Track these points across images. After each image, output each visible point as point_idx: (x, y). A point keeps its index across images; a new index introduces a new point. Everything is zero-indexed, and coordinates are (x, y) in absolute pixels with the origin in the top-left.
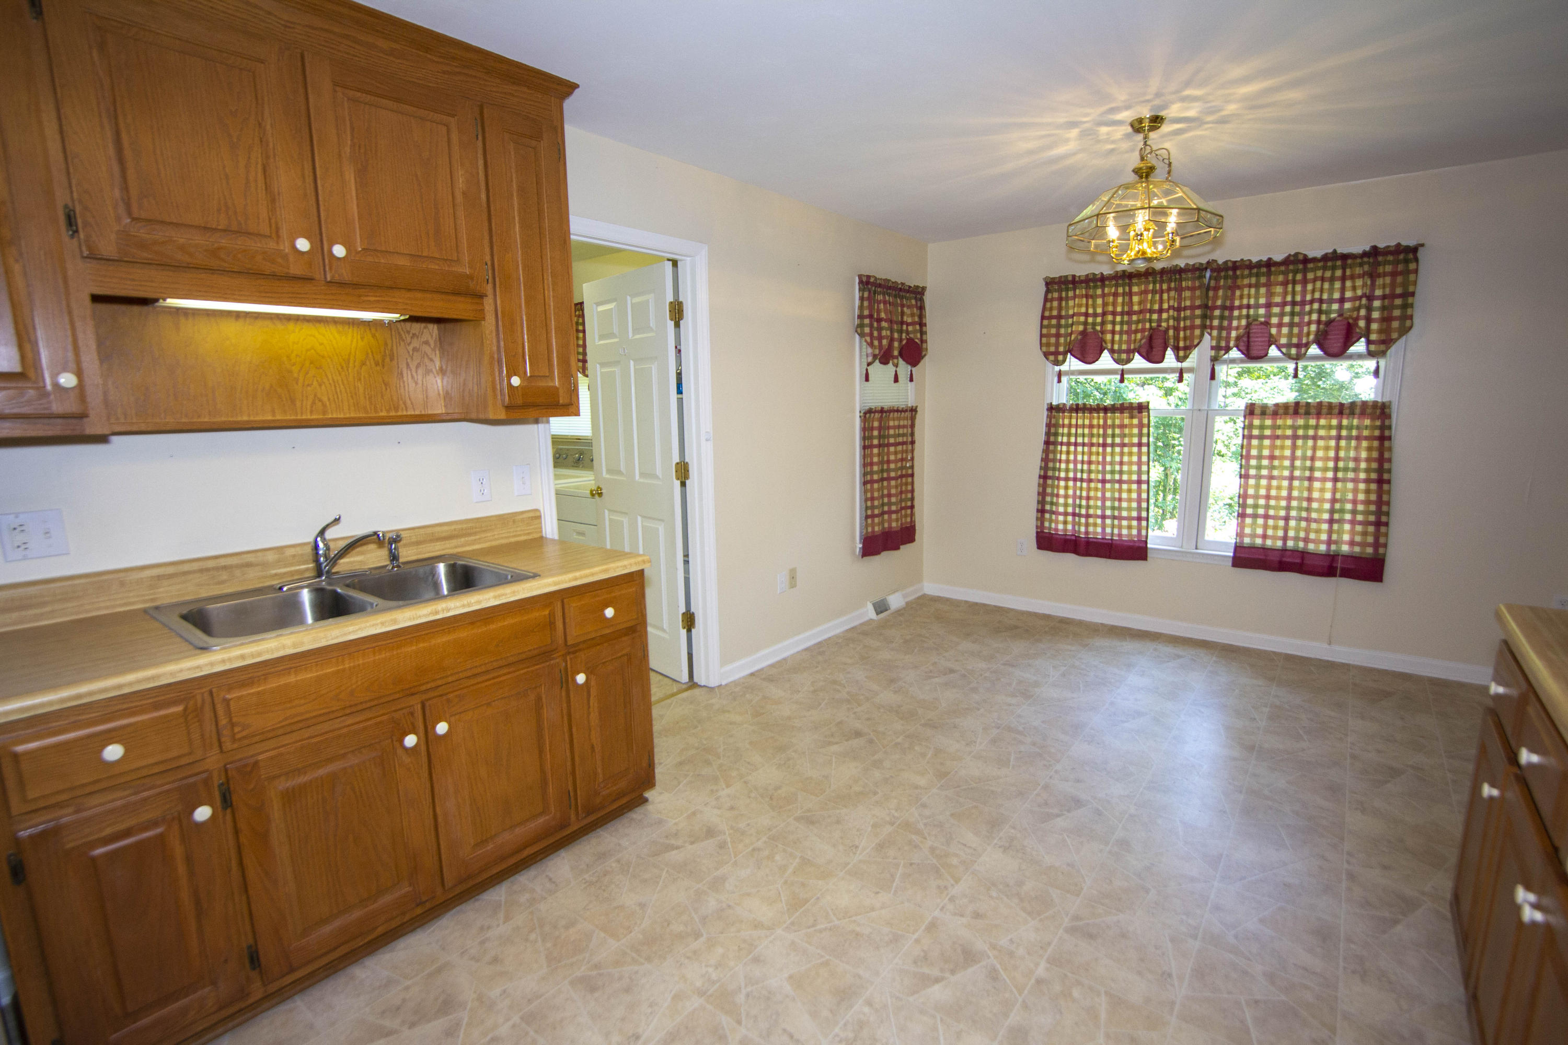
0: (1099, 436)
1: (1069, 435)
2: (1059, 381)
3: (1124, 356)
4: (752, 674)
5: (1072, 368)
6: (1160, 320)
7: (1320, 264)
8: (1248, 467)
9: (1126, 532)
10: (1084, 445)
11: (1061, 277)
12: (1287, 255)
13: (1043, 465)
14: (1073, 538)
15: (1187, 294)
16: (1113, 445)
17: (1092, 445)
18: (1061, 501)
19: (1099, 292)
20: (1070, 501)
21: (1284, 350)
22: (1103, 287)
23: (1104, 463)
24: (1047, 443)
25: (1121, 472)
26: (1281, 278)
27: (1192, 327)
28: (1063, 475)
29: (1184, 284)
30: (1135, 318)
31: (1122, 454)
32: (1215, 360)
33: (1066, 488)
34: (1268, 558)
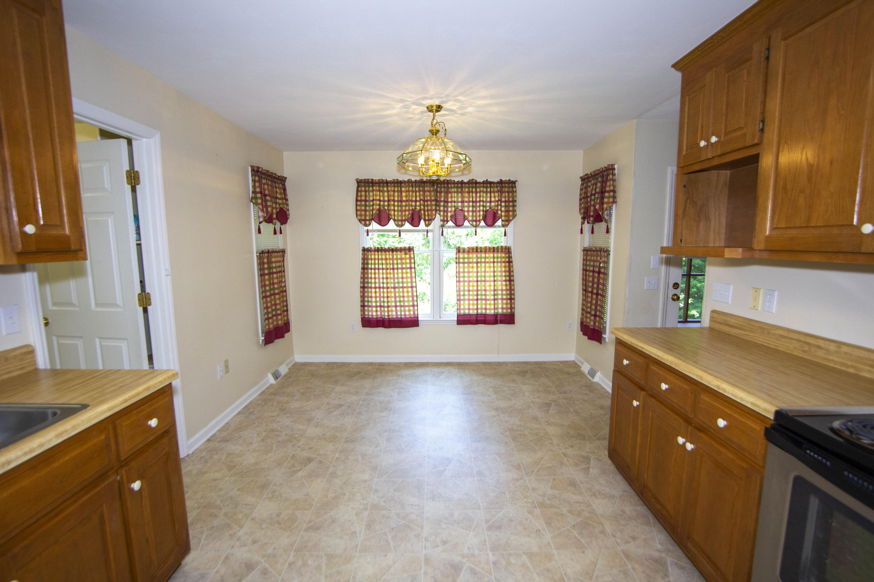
0: (390, 264)
1: (375, 264)
2: (368, 235)
3: (400, 223)
4: (209, 440)
5: (374, 228)
6: (416, 206)
7: (482, 185)
8: (459, 277)
9: (408, 313)
10: (383, 269)
11: (365, 179)
12: (469, 179)
13: (362, 281)
14: (381, 319)
15: (428, 194)
16: (397, 269)
17: (387, 269)
18: (374, 299)
19: (385, 189)
20: (378, 299)
21: (471, 223)
22: (387, 187)
23: (394, 278)
24: (363, 269)
25: (403, 283)
26: (467, 190)
27: (432, 210)
28: (373, 285)
29: (426, 189)
30: (404, 204)
31: (402, 273)
32: (443, 226)
33: (376, 292)
34: (471, 319)
